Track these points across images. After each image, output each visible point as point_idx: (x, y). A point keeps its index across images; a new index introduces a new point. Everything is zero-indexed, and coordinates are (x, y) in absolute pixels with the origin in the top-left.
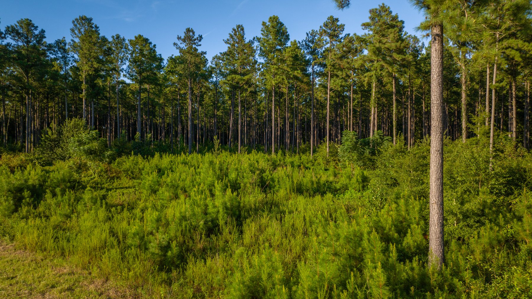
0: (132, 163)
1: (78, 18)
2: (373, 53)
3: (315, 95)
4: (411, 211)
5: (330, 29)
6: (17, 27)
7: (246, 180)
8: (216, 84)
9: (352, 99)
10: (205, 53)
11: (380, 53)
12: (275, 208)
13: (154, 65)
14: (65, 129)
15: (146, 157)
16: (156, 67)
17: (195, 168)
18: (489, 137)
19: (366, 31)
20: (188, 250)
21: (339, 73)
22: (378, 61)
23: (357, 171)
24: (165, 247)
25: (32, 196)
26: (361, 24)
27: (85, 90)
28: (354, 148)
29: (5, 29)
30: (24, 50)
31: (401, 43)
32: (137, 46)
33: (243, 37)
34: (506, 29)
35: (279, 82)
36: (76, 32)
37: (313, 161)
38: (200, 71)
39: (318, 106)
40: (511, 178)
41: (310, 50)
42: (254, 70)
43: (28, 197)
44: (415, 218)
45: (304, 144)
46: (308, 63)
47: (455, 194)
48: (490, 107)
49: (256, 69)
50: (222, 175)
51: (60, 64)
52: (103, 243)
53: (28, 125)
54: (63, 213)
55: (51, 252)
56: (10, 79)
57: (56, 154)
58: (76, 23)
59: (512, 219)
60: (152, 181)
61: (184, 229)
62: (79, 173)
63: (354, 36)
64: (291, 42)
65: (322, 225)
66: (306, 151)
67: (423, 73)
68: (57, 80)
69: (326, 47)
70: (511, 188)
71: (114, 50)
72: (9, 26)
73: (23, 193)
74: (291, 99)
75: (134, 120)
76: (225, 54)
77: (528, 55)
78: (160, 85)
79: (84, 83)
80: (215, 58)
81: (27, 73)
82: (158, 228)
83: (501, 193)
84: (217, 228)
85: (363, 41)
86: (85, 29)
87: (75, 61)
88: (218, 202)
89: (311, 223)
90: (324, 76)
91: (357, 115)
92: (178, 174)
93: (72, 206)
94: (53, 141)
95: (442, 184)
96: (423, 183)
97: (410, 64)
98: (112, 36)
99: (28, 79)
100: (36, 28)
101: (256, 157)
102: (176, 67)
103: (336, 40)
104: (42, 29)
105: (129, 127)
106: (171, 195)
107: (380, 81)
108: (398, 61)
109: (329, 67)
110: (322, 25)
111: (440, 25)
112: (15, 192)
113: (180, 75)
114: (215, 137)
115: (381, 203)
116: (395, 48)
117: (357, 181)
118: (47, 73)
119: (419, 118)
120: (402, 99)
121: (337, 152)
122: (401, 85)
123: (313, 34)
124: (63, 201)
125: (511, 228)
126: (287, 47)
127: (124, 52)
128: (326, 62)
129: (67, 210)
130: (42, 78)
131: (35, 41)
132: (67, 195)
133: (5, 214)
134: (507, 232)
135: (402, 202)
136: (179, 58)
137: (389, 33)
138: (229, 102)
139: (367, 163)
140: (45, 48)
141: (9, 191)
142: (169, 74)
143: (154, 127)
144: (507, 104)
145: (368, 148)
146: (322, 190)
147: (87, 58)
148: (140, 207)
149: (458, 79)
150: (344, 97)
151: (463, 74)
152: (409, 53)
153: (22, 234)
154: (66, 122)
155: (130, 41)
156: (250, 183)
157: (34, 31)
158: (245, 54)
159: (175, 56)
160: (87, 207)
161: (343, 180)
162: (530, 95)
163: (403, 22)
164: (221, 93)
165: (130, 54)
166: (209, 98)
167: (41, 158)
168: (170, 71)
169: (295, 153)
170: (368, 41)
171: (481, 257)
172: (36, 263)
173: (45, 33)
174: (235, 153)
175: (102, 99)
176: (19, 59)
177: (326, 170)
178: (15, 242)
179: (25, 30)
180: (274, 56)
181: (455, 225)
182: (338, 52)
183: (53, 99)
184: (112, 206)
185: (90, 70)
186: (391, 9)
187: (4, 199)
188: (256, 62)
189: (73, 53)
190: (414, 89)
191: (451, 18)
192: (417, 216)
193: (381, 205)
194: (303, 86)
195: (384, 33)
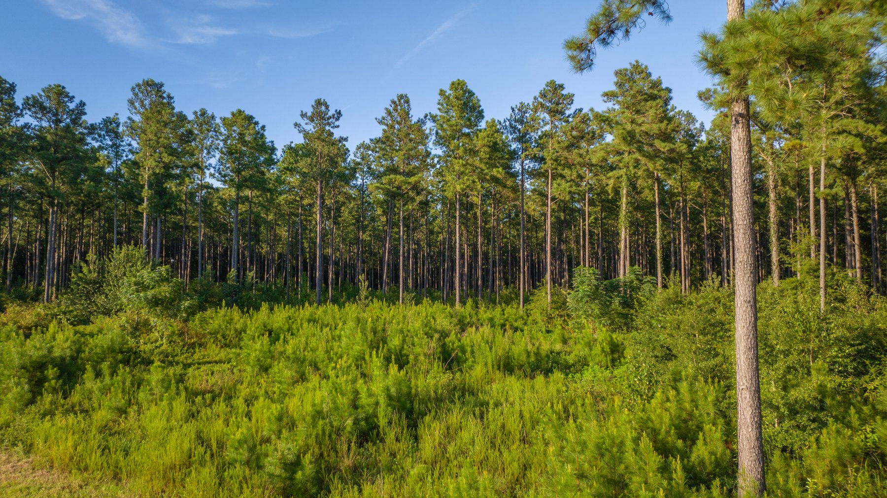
0: (224, 321)
1: (141, 82)
2: (622, 139)
3: (525, 207)
4: (701, 402)
5: (550, 102)
6: (41, 98)
7: (417, 350)
8: (361, 189)
9: (587, 214)
10: (346, 139)
11: (634, 139)
12: (469, 396)
13: (262, 159)
14: (112, 264)
15: (245, 310)
16: (264, 162)
17: (330, 329)
18: (819, 277)
19: (610, 105)
20: (329, 469)
21: (567, 172)
22: (630, 153)
23: (602, 334)
24: (292, 464)
25: (58, 378)
26: (602, 93)
27: (148, 200)
28: (594, 295)
29: (22, 101)
30: (50, 133)
31: (668, 124)
32: (235, 128)
33: (408, 114)
34: (837, 103)
35: (468, 187)
36: (137, 104)
37: (525, 317)
38: (336, 168)
39: (530, 225)
40: (863, 347)
41: (518, 134)
42: (425, 166)
43: (53, 379)
44: (708, 414)
45: (507, 288)
46: (513, 155)
47: (774, 373)
48: (818, 226)
49: (428, 165)
50: (378, 341)
51: (108, 157)
52: (185, 456)
53: (50, 256)
54: (114, 404)
55: (95, 473)
56: (24, 181)
57: (96, 305)
58: (137, 90)
59: (873, 417)
60: (260, 351)
61: (320, 432)
62: (135, 338)
63: (590, 113)
64: (487, 122)
65: (553, 426)
66: (512, 299)
67: (703, 171)
68: (100, 181)
69: (543, 130)
70: (864, 362)
71: (197, 135)
72: (30, 96)
73: (46, 372)
74: (484, 213)
75: (222, 247)
76: (378, 141)
77: (874, 144)
78: (269, 190)
79: (146, 187)
80: (360, 148)
81: (52, 170)
82: (280, 432)
83: (846, 371)
84: (375, 432)
85: (605, 120)
86: (151, 100)
87: (132, 152)
88: (377, 387)
89: (535, 423)
90: (540, 176)
91: (594, 240)
92: (303, 340)
93: (129, 394)
94: (91, 283)
95: (757, 357)
96: (717, 355)
97: (684, 157)
98: (193, 111)
99: (54, 181)
100: (71, 99)
101: (430, 310)
102: (297, 162)
103: (560, 119)
104: (81, 101)
105: (215, 258)
106: (294, 374)
107: (633, 185)
108: (664, 153)
109: (549, 162)
110: (537, 95)
111: (744, 100)
112: (32, 369)
113: (304, 175)
114: (362, 277)
115: (649, 389)
116: (657, 132)
117: (603, 351)
118: (86, 170)
119: (697, 244)
120: (668, 213)
121: (565, 303)
122: (667, 192)
123: (522, 109)
124: (113, 385)
125: (873, 432)
126: (480, 131)
127: (212, 137)
128: (545, 154)
129: (120, 401)
130: (76, 179)
131: (68, 120)
132: (120, 374)
133: (15, 407)
134: (866, 438)
135: (684, 386)
136: (303, 147)
137: (647, 108)
138: (384, 219)
139: (616, 320)
140: (85, 131)
141: (23, 367)
142: (286, 173)
143: (257, 260)
144: (842, 222)
145: (618, 296)
146: (544, 366)
147: (153, 146)
148: (243, 394)
149: (761, 181)
150: (573, 210)
151: (771, 173)
152: (680, 139)
153: (46, 442)
154: (113, 252)
155: (224, 120)
156: (425, 355)
157: (69, 104)
158: (411, 140)
159: (296, 145)
160: (154, 394)
161: (578, 351)
162: (879, 208)
163: (669, 90)
164: (370, 203)
165: (223, 140)
166: (349, 213)
167: (71, 311)
168: (288, 167)
169: (495, 303)
170: (614, 121)
171: (826, 481)
172: (71, 492)
173: (85, 107)
174: (394, 304)
175: (172, 213)
176: (42, 148)
177: (548, 332)
178: (32, 457)
179: (54, 102)
180: (459, 145)
181: (776, 425)
182: (564, 138)
183: (91, 214)
184: (196, 394)
185: (157, 166)
186: (650, 70)
187: (15, 382)
188: (428, 154)
189: (130, 139)
190: (689, 197)
191: (767, 90)
192: (712, 410)
193: (648, 392)
194: (507, 193)
195: (639, 107)
